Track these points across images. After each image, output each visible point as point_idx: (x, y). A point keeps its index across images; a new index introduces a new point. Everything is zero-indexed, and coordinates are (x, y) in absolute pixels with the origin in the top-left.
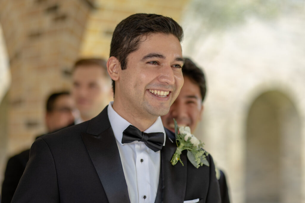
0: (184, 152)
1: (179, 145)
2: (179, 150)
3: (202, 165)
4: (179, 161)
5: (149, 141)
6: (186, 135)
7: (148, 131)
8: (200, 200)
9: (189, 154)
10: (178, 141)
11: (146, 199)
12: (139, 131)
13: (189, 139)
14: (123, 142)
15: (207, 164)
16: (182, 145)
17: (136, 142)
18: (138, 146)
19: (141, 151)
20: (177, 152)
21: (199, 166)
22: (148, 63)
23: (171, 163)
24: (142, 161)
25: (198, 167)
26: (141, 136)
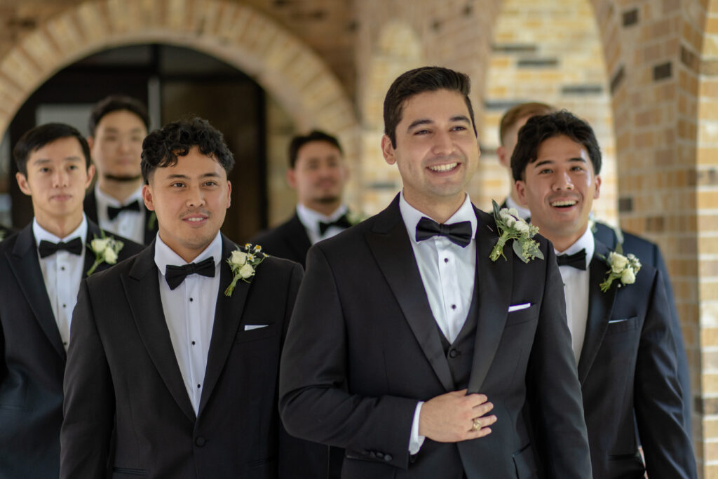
0: (509, 243)
1: (502, 233)
2: (502, 241)
3: (533, 258)
4: (501, 255)
5: (450, 234)
6: (508, 219)
7: (449, 222)
8: (531, 305)
9: (515, 244)
10: (500, 229)
11: (456, 310)
12: (437, 224)
13: (513, 224)
14: (417, 240)
15: (541, 256)
16: (506, 233)
17: (436, 237)
18: (440, 242)
19: (445, 247)
20: (498, 243)
21: (529, 260)
22: (417, 133)
23: (490, 259)
24: (446, 260)
25: (527, 262)
26: (439, 229)
